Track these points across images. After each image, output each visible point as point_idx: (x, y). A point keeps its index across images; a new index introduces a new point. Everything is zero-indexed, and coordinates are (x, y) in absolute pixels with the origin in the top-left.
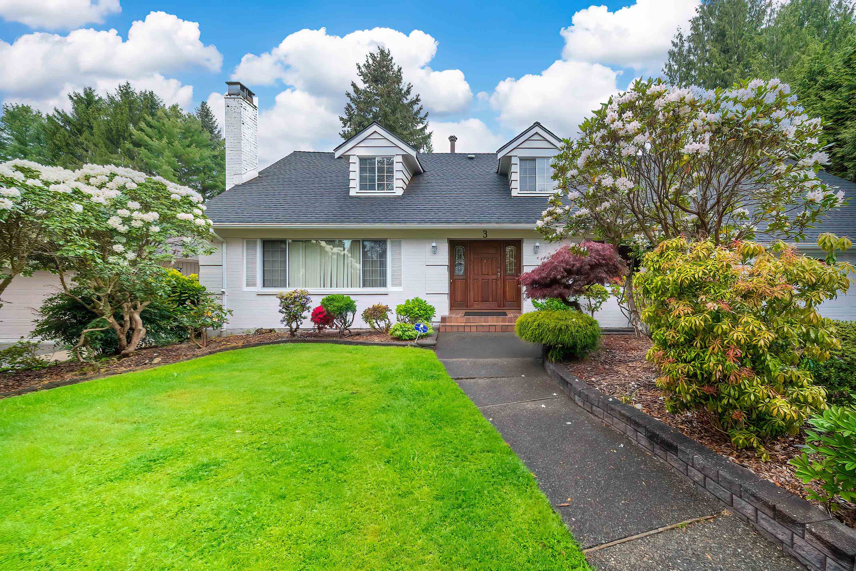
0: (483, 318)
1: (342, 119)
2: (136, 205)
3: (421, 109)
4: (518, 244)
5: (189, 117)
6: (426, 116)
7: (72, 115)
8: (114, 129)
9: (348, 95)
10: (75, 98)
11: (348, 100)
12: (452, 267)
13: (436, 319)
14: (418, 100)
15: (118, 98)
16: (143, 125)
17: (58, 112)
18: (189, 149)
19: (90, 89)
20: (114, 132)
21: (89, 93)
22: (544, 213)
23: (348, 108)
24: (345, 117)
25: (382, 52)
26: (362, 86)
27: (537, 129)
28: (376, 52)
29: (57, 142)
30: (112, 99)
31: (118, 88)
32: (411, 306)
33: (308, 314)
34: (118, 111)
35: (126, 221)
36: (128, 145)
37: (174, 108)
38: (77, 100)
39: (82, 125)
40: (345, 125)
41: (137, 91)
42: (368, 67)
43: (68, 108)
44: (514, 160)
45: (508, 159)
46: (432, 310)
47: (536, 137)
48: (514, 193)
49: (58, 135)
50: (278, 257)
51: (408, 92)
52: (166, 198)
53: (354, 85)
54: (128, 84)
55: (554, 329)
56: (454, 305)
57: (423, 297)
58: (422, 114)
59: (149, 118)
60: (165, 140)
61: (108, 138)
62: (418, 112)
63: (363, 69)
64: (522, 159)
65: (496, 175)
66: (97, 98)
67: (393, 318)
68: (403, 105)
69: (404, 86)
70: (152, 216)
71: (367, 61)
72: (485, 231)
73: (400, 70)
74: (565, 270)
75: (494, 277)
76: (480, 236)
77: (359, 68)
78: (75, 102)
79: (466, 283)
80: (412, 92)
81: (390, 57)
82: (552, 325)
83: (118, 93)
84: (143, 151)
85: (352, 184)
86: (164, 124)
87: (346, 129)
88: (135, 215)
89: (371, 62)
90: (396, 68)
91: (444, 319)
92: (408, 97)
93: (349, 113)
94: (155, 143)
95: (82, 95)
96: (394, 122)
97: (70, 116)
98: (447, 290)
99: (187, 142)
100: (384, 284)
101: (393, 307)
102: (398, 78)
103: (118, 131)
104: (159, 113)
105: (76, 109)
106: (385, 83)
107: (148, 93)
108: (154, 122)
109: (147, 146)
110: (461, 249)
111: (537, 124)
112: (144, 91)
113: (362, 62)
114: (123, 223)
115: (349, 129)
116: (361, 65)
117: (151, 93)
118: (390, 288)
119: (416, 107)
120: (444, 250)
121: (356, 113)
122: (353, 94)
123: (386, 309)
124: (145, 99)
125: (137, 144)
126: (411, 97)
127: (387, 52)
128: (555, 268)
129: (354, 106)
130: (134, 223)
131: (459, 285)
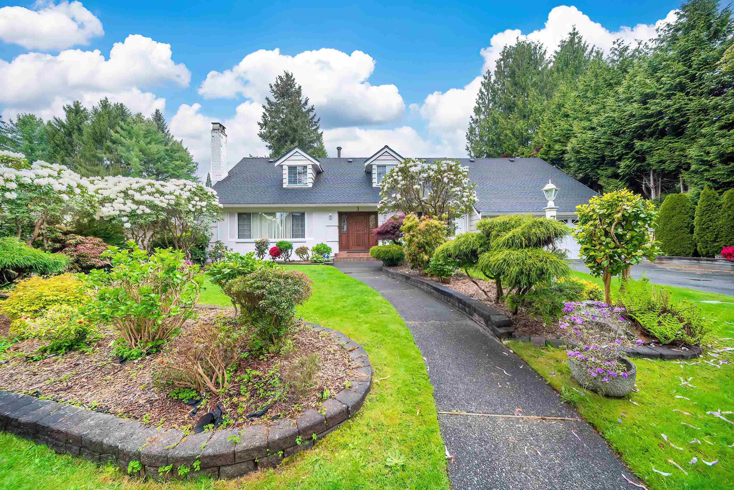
0: (357, 254)
1: (259, 124)
2: (197, 198)
3: (315, 115)
4: (375, 214)
5: (149, 122)
6: (319, 120)
7: (67, 122)
8: (99, 132)
9: (264, 107)
10: (67, 109)
11: (264, 110)
12: (340, 227)
13: (332, 255)
14: (313, 109)
15: (100, 109)
16: (119, 129)
17: (56, 120)
18: (149, 146)
19: (78, 102)
20: (98, 134)
21: (77, 105)
22: (380, 202)
23: (264, 116)
24: (262, 122)
25: (287, 75)
26: (273, 100)
27: (386, 149)
28: (283, 75)
29: (57, 142)
30: (96, 110)
31: (100, 103)
32: (320, 247)
33: (267, 252)
34: (101, 118)
35: (194, 206)
36: (109, 143)
37: (139, 115)
38: (69, 110)
39: (73, 129)
40: (262, 128)
41: (112, 104)
42: (277, 85)
43: (63, 117)
44: (374, 167)
45: (370, 166)
46: (330, 249)
47: (386, 154)
48: (374, 185)
49: (57, 136)
50: (246, 222)
51: (306, 103)
52: (206, 194)
53: (267, 99)
54: (107, 99)
55: (384, 251)
56: (341, 248)
57: (325, 243)
58: (315, 120)
59: (122, 123)
60: (134, 139)
61: (93, 139)
62: (313, 118)
63: (274, 88)
64: (378, 166)
65: (364, 173)
66: (82, 109)
67: (310, 253)
68: (302, 113)
69: (303, 99)
70: (204, 204)
71: (277, 82)
72: (358, 207)
73: (300, 87)
74: (392, 226)
75: (363, 232)
76: (355, 210)
77: (271, 87)
78: (67, 112)
79: (348, 236)
80: (308, 104)
81: (292, 78)
82: (384, 250)
83: (100, 106)
84: (120, 148)
85: (284, 181)
86: (132, 128)
87: (263, 131)
88: (198, 203)
89: (279, 82)
90: (297, 86)
91: (336, 255)
92: (306, 107)
93: (265, 120)
94: (127, 142)
95: (73, 107)
96: (296, 126)
97: (65, 123)
98: (338, 240)
99: (148, 140)
100: (303, 236)
101: (310, 248)
102: (298, 92)
103: (101, 133)
104: (129, 120)
105: (68, 117)
106: (289, 97)
107: (119, 104)
108: (125, 126)
109: (121, 144)
110: (345, 217)
111: (386, 147)
112: (116, 103)
113: (273, 83)
114: (193, 207)
115: (265, 131)
116: (273, 85)
117: (121, 105)
118: (307, 239)
119: (311, 114)
120: (336, 217)
121: (269, 119)
122: (267, 106)
123: (307, 248)
124: (117, 109)
125: (114, 142)
126: (308, 107)
127: (290, 74)
128: (387, 226)
129: (267, 114)
130: (197, 207)
131: (344, 237)
